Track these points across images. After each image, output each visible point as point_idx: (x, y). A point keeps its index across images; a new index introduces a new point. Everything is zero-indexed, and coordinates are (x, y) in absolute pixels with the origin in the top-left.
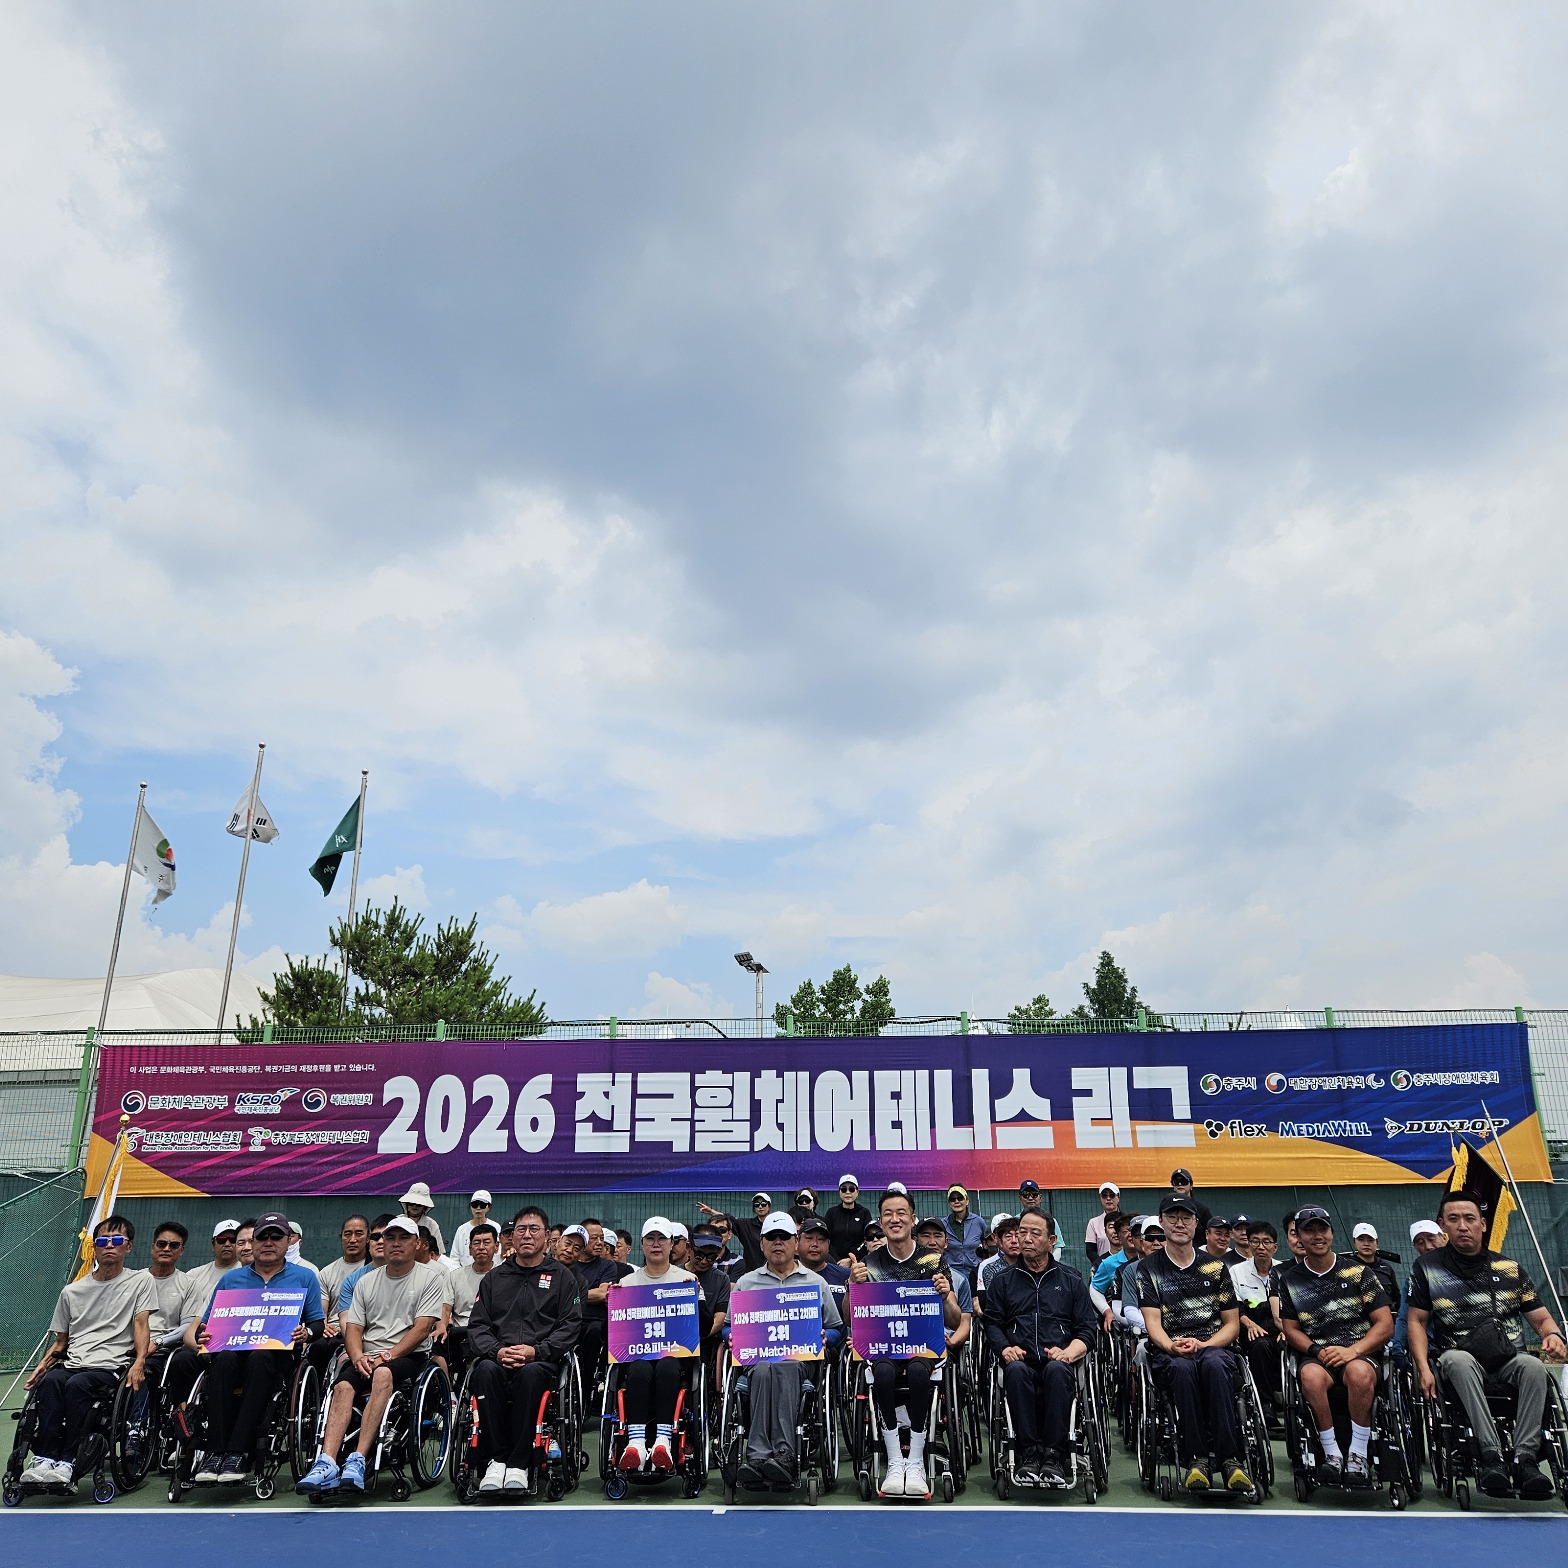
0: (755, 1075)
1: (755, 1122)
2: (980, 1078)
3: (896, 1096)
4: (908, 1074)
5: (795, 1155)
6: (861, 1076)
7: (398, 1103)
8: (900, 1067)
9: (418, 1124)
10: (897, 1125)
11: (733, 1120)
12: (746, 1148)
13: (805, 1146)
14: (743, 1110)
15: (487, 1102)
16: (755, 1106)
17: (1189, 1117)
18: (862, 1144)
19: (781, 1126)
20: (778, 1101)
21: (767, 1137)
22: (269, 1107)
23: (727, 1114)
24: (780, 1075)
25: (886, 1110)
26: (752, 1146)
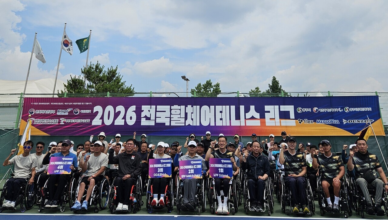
0: (186, 106)
1: (186, 118)
2: (242, 108)
3: (221, 112)
4: (224, 107)
5: (196, 127)
6: (212, 107)
7: (97, 112)
8: (222, 105)
9: (102, 118)
10: (221, 119)
11: (180, 118)
12: (184, 125)
13: (198, 124)
14: (183, 115)
15: (119, 112)
16: (186, 114)
17: (294, 118)
18: (212, 124)
19: (192, 119)
20: (192, 113)
21: (189, 122)
22: (65, 113)
23: (179, 116)
24: (192, 106)
25: (219, 116)
26: (185, 124)
